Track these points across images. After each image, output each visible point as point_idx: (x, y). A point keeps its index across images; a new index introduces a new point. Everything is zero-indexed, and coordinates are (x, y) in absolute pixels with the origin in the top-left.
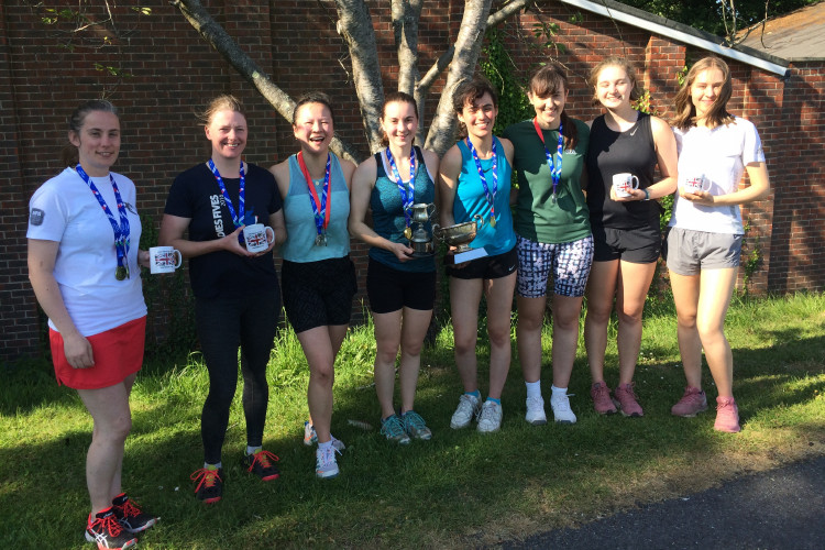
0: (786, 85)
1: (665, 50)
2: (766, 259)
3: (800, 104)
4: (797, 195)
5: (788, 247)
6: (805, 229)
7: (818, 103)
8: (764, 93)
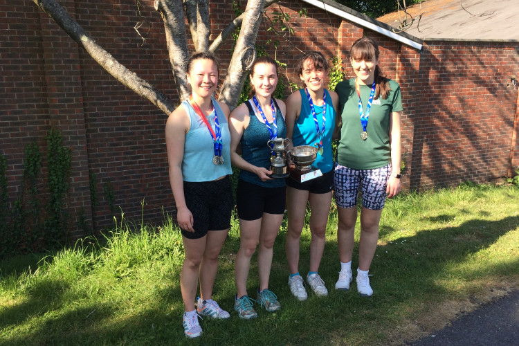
0: (421, 56)
1: (351, 31)
2: (409, 167)
3: (429, 68)
4: (426, 126)
5: (421, 159)
6: (430, 147)
7: (438, 68)
8: (408, 61)
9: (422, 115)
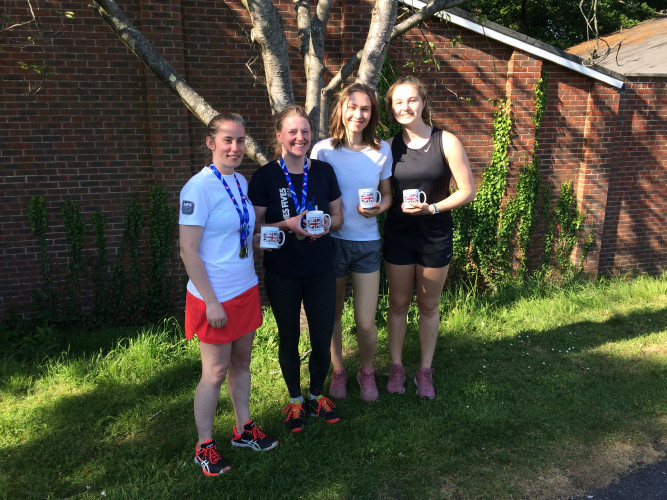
0: (622, 97)
1: (525, 64)
2: (599, 243)
3: (633, 113)
4: (625, 189)
5: (616, 232)
6: (632, 217)
7: (645, 113)
8: (604, 103)
9: (620, 175)
